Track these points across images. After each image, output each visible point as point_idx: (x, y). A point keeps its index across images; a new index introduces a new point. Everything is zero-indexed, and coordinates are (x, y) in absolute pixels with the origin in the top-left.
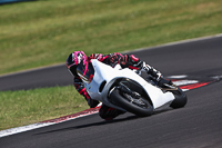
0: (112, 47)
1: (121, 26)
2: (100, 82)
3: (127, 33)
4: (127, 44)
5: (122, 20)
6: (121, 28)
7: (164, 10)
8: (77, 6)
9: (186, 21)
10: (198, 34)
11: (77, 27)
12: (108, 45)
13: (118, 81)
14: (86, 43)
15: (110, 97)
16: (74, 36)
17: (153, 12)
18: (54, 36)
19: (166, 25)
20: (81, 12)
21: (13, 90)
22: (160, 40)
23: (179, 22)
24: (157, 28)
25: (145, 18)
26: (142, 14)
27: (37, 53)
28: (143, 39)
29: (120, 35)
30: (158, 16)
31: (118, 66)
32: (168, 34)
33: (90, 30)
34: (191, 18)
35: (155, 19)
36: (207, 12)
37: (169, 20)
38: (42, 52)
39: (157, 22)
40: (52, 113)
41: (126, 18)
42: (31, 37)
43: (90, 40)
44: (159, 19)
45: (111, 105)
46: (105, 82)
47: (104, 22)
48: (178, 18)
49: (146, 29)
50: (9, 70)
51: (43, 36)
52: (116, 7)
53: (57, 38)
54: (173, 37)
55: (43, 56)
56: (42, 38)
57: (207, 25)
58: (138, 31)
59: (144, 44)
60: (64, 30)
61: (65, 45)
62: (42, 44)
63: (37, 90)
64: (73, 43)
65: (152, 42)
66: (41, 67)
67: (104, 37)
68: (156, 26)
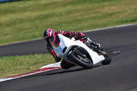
1: (56, 19)
3: (60, 24)
5: (57, 16)
6: (57, 21)
7: (83, 10)
8: (30, 7)
9: (97, 17)
10: (104, 25)
11: (29, 20)
14: (35, 29)
16: (27, 25)
17: (77, 11)
18: (15, 24)
20: (32, 10)
23: (92, 18)
24: (79, 21)
25: (71, 15)
26: (69, 12)
27: (5, 35)
30: (79, 14)
31: (73, 39)
32: (85, 25)
33: (37, 22)
34: (100, 15)
35: (77, 16)
36: (110, 12)
37: (87, 16)
38: (8, 34)
39: (79, 18)
40: (13, 71)
41: (60, 15)
44: (80, 16)
46: (66, 48)
47: (46, 17)
48: (92, 15)
49: (72, 21)
52: (54, 8)
53: (17, 26)
54: (88, 27)
55: (8, 37)
56: (8, 26)
57: (110, 20)
58: (67, 23)
60: (22, 21)
61: (22, 31)
62: (7, 29)
63: (4, 57)
64: (27, 29)
66: (7, 44)
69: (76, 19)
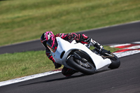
0: (98, 23)
1: (103, 10)
2: (61, 52)
3: (107, 15)
4: (107, 22)
5: (104, 7)
6: (104, 12)
11: (76, 11)
12: (95, 22)
13: (73, 51)
14: (81, 21)
15: (68, 62)
16: (74, 16)
17: (124, 2)
18: (61, 16)
19: (131, 10)
20: (78, 2)
21: (35, 50)
22: (128, 20)
24: (126, 12)
25: (118, 6)
27: (51, 27)
28: (118, 19)
29: (103, 16)
31: (74, 41)
32: (133, 16)
33: (84, 13)
35: (125, 6)
37: (134, 7)
38: (54, 26)
39: (126, 8)
41: (107, 5)
42: (47, 17)
43: (84, 19)
44: (128, 6)
45: (68, 67)
46: (64, 52)
47: (93, 8)
49: (119, 12)
50: (33, 38)
51: (54, 16)
53: (64, 18)
54: (136, 18)
55: (54, 29)
56: (54, 18)
58: (114, 13)
59: (118, 22)
60: (68, 13)
61: (69, 22)
62: (53, 22)
65: (123, 21)
67: (93, 17)
68: (125, 11)
69: (124, 9)
